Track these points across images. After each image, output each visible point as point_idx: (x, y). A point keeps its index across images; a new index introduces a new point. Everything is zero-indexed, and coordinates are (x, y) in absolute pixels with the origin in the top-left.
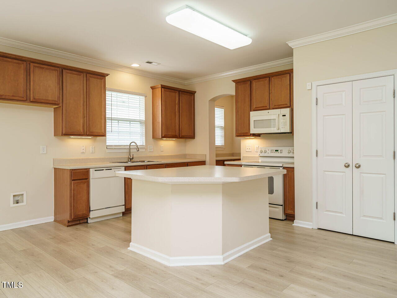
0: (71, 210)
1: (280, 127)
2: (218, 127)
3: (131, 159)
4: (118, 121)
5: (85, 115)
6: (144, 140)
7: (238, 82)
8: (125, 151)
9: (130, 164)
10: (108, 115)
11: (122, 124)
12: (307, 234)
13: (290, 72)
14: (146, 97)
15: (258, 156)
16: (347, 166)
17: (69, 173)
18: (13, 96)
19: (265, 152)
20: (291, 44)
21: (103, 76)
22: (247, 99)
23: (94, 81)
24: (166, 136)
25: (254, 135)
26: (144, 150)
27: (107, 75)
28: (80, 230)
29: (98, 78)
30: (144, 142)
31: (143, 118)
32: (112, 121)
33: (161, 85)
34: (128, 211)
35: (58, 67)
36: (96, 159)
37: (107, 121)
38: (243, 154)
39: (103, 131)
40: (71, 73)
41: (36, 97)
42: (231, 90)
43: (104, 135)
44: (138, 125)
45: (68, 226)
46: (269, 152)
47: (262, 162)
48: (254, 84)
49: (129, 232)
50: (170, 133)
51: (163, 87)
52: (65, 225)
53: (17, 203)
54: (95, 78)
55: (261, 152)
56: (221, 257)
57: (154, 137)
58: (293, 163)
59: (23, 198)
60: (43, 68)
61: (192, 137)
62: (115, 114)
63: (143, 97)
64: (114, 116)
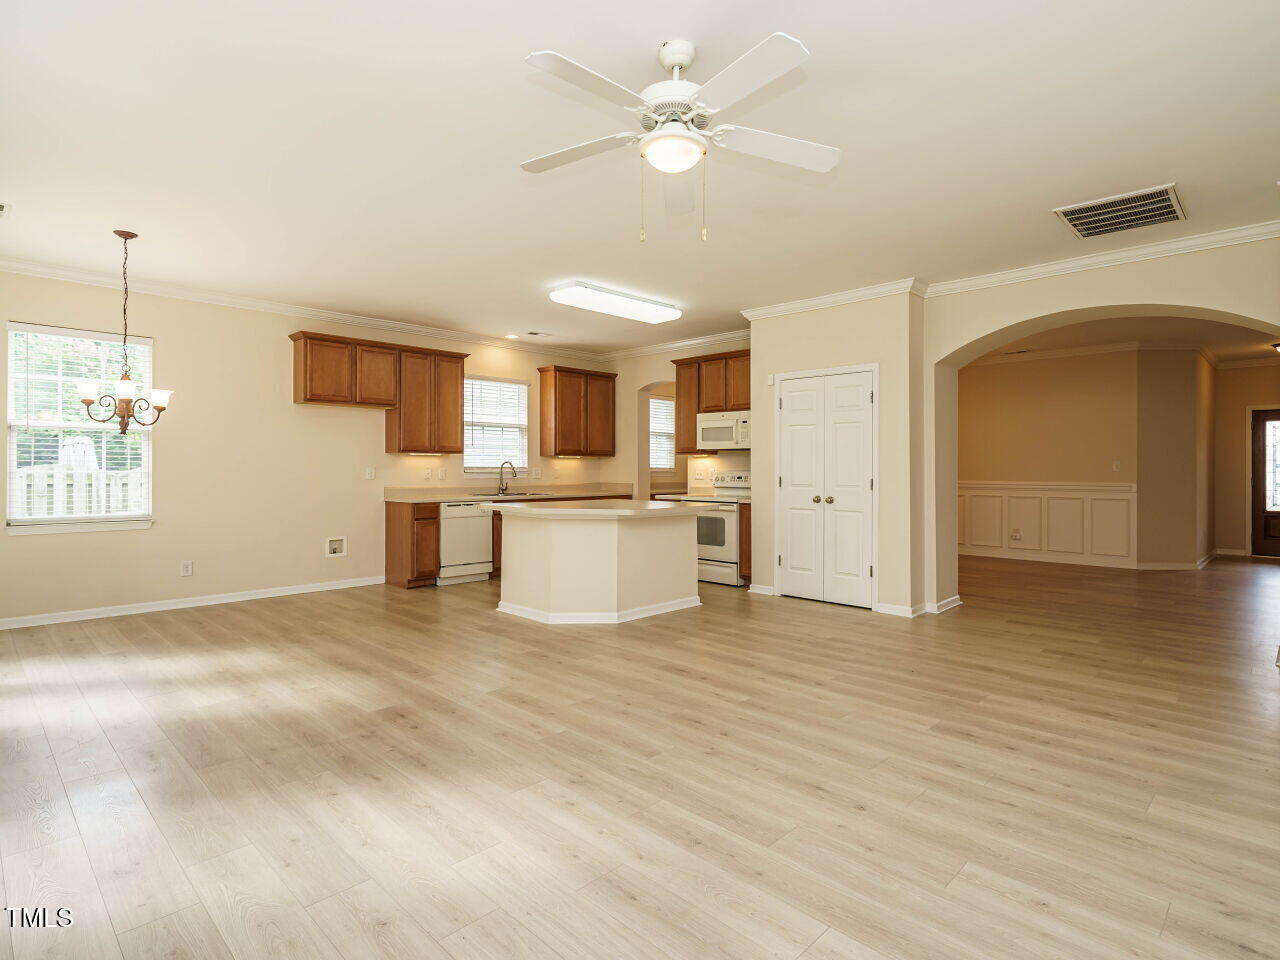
0: (413, 563)
1: (740, 441)
2: (658, 434)
3: (503, 491)
4: (483, 428)
5: (433, 420)
6: (526, 458)
7: (681, 364)
8: (494, 476)
9: (501, 497)
10: (467, 418)
11: (489, 434)
12: (765, 601)
13: (744, 355)
14: (529, 386)
15: (711, 486)
16: (817, 500)
17: (410, 510)
18: (334, 396)
19: (722, 480)
20: (747, 314)
21: (459, 358)
22: (694, 391)
23: (446, 367)
24: (561, 452)
25: (704, 452)
26: (525, 476)
27: (467, 356)
28: (427, 593)
29: (452, 363)
30: (526, 462)
31: (524, 421)
32: (474, 428)
33: (555, 366)
34: (495, 574)
35: (394, 349)
36: (447, 489)
37: (465, 427)
38: (691, 484)
39: (459, 444)
40: (412, 357)
41: (364, 396)
42: (670, 375)
43: (460, 451)
44: (515, 435)
45: (408, 588)
46: (727, 479)
47: (718, 496)
48: (704, 368)
49: (498, 596)
50: (570, 447)
51: (558, 369)
52: (404, 588)
53: (334, 552)
55: (717, 480)
56: (616, 614)
57: (542, 454)
58: (750, 498)
59: (341, 545)
60: (374, 352)
61: (610, 452)
62: (478, 416)
63: (525, 387)
64: (477, 419)
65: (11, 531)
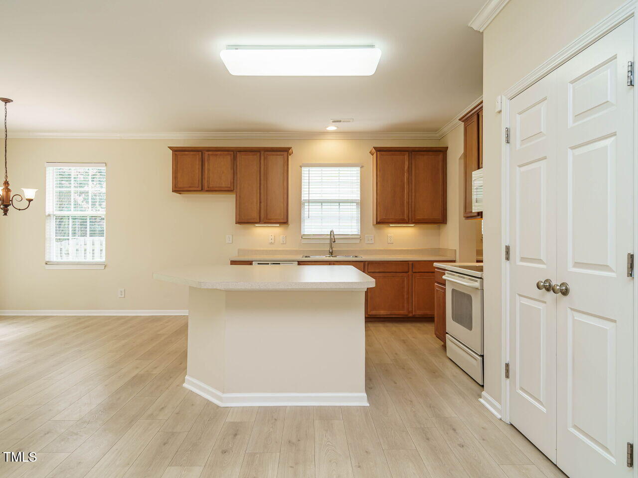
3: (331, 253)
4: (322, 204)
5: (262, 200)
6: (360, 227)
10: (305, 197)
11: (326, 207)
14: (362, 167)
18: (190, 187)
20: (475, 25)
21: (286, 151)
23: (273, 159)
24: (383, 221)
29: (277, 155)
32: (310, 204)
33: (375, 148)
35: (231, 151)
39: (284, 217)
40: (246, 155)
41: (211, 186)
50: (392, 216)
54: (273, 155)
60: (217, 155)
61: (443, 221)
62: (314, 195)
63: (359, 169)
64: (312, 197)
65: (47, 267)
